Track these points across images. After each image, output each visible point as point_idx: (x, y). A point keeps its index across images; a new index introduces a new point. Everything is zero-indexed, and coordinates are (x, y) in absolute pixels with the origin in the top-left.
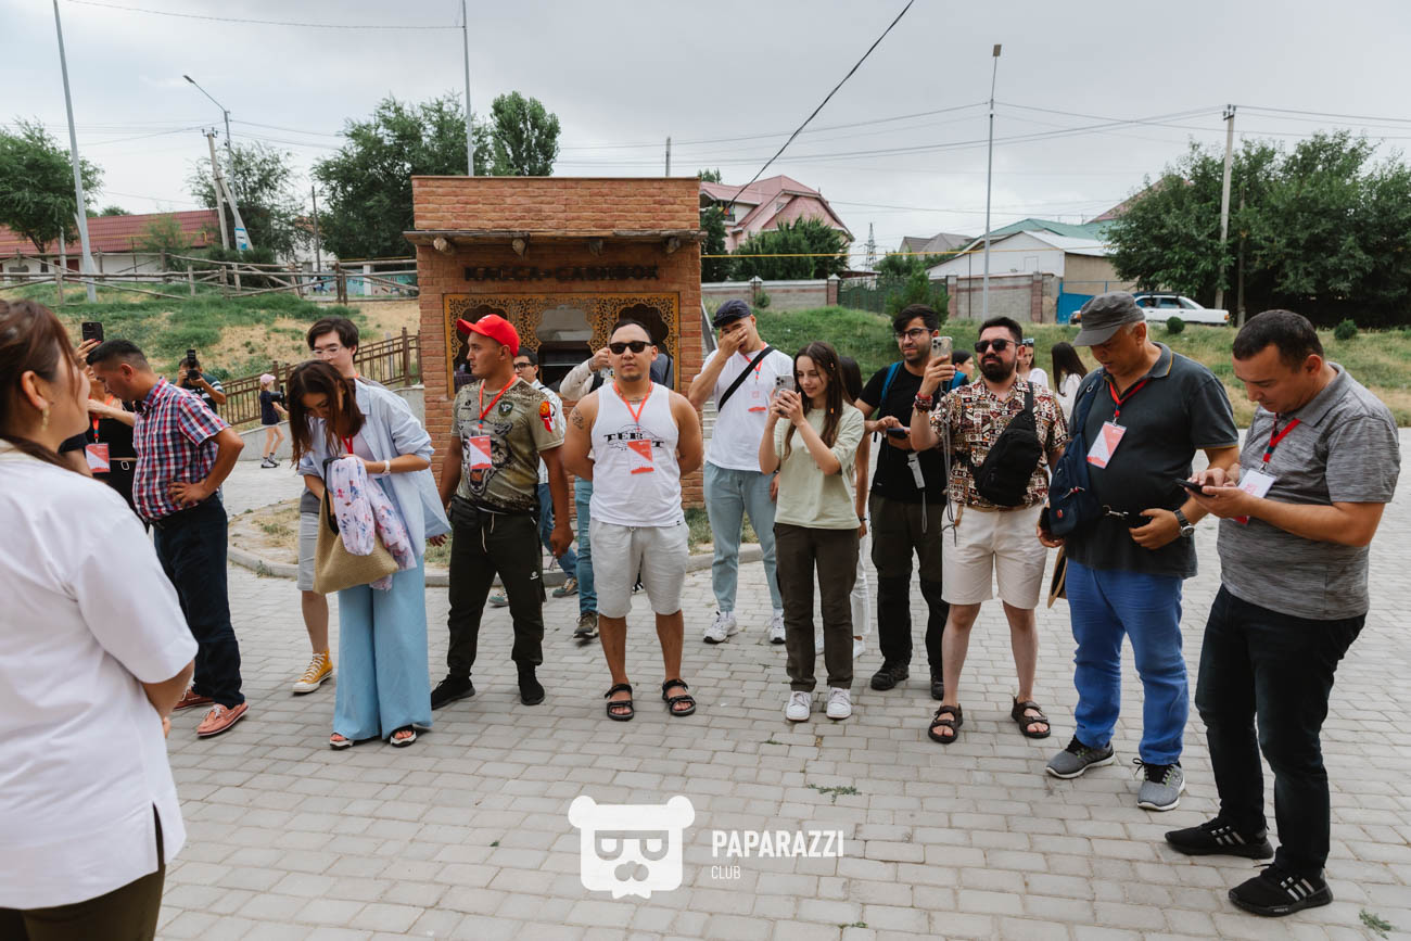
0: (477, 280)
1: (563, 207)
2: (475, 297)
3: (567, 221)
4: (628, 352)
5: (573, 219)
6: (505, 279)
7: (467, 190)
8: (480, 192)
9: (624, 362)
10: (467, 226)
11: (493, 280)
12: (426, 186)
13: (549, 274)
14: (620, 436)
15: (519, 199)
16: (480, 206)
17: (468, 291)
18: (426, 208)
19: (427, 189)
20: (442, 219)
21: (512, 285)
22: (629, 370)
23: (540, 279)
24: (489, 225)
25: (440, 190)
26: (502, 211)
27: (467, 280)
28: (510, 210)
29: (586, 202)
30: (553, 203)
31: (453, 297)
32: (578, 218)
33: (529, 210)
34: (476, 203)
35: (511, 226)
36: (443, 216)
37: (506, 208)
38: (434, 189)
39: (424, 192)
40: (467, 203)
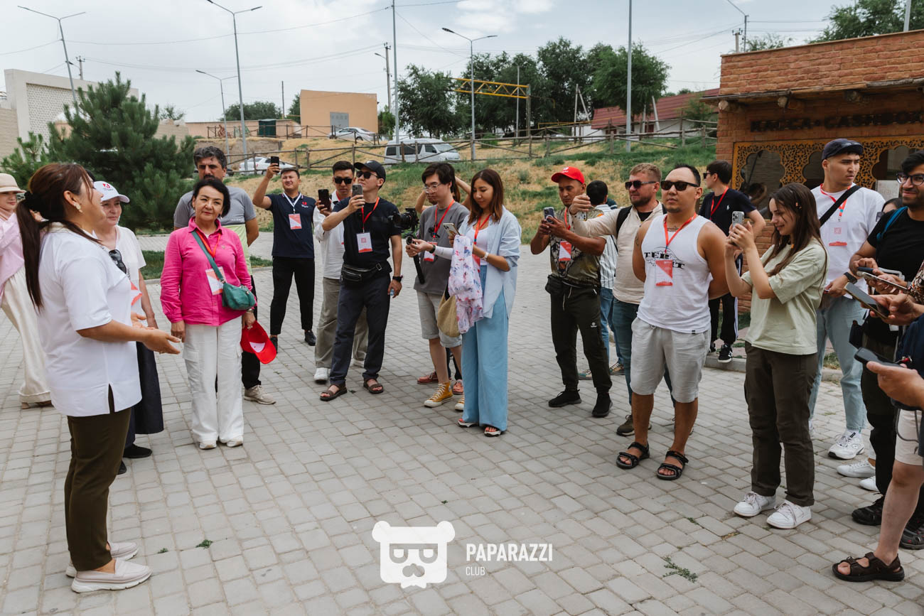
0: (759, 131)
1: (838, 66)
2: (757, 144)
3: (840, 77)
4: (673, 189)
5: (846, 75)
6: (782, 129)
7: (759, 61)
8: (770, 61)
9: (669, 197)
10: (757, 89)
11: (772, 130)
12: (731, 61)
13: (818, 123)
14: (653, 255)
15: (801, 63)
16: (769, 72)
17: (752, 140)
18: (729, 78)
19: (731, 64)
20: (738, 86)
21: (787, 133)
22: (671, 204)
23: (810, 127)
24: (774, 87)
25: (740, 64)
26: (786, 74)
27: (752, 131)
28: (793, 73)
29: (860, 59)
30: (830, 63)
31: (741, 145)
32: (851, 74)
33: (807, 72)
34: (766, 70)
35: (792, 86)
36: (740, 83)
37: (789, 72)
38: (736, 63)
39: (729, 66)
40: (759, 71)
